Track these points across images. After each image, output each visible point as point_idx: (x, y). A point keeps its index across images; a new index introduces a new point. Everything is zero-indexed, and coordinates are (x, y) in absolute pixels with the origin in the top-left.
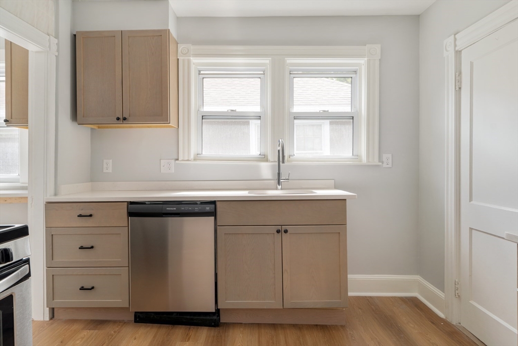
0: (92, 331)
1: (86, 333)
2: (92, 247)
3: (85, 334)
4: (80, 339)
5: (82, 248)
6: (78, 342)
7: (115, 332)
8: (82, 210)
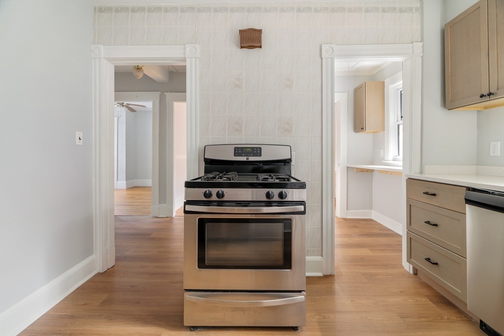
0: (431, 303)
1: (425, 300)
2: (436, 225)
3: (423, 300)
4: (414, 301)
5: (428, 223)
6: (410, 301)
7: (448, 319)
8: (428, 188)
